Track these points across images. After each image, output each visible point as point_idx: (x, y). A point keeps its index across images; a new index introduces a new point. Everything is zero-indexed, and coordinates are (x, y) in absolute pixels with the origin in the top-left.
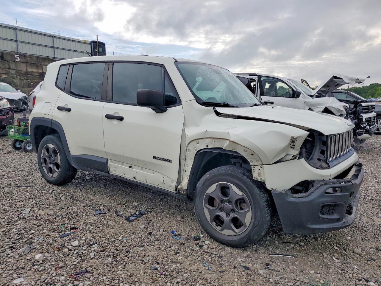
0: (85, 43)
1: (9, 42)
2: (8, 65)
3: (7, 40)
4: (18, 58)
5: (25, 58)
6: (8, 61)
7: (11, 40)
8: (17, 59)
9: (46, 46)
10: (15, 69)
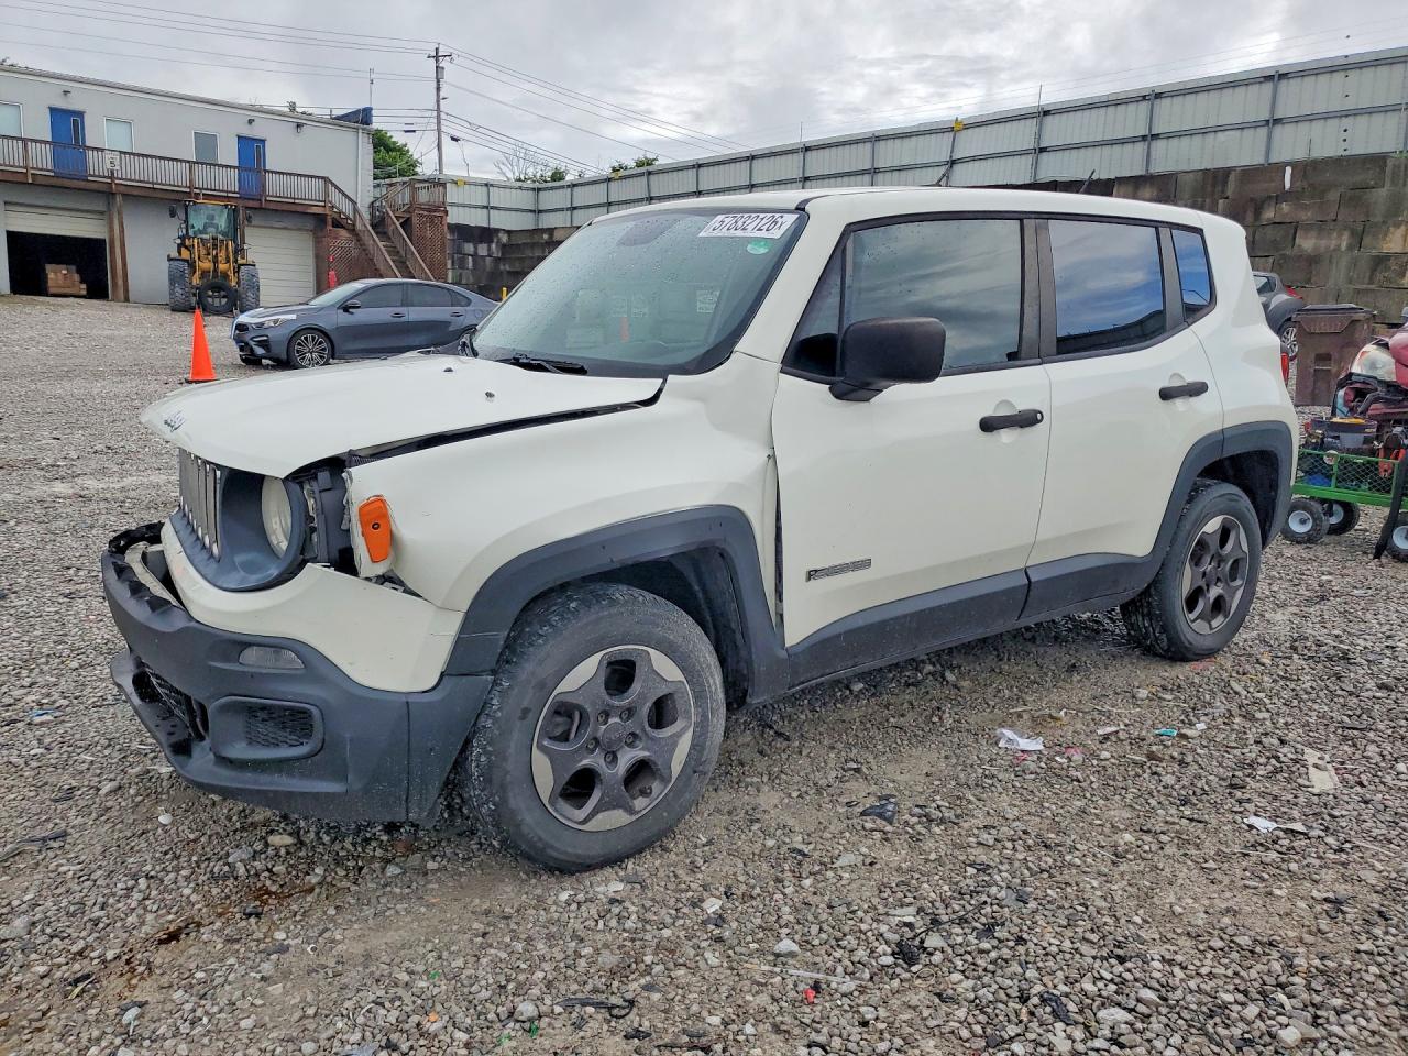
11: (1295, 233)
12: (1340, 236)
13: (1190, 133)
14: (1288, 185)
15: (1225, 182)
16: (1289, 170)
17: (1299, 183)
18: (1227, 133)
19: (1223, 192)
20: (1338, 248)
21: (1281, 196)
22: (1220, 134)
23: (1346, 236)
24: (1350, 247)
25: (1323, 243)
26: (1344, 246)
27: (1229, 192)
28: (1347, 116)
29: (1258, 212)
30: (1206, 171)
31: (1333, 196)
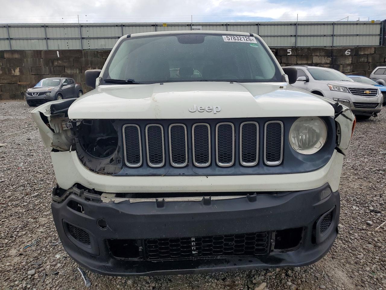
0: (373, 23)
1: (289, 38)
2: (280, 60)
3: (287, 36)
4: (291, 52)
5: (296, 52)
6: (281, 56)
7: (291, 36)
8: (289, 53)
9: (325, 36)
10: (286, 62)
11: (65, 69)
12: (76, 70)
13: (23, 39)
14: (59, 56)
15: (41, 54)
16: (58, 52)
17: (61, 56)
18: (34, 40)
19: (41, 57)
20: (76, 73)
21: (58, 59)
22: (32, 40)
23: (78, 70)
24: (79, 73)
25: (73, 71)
26: (78, 72)
27: (42, 57)
28: (67, 39)
29: (53, 63)
30: (34, 51)
31: (71, 59)
